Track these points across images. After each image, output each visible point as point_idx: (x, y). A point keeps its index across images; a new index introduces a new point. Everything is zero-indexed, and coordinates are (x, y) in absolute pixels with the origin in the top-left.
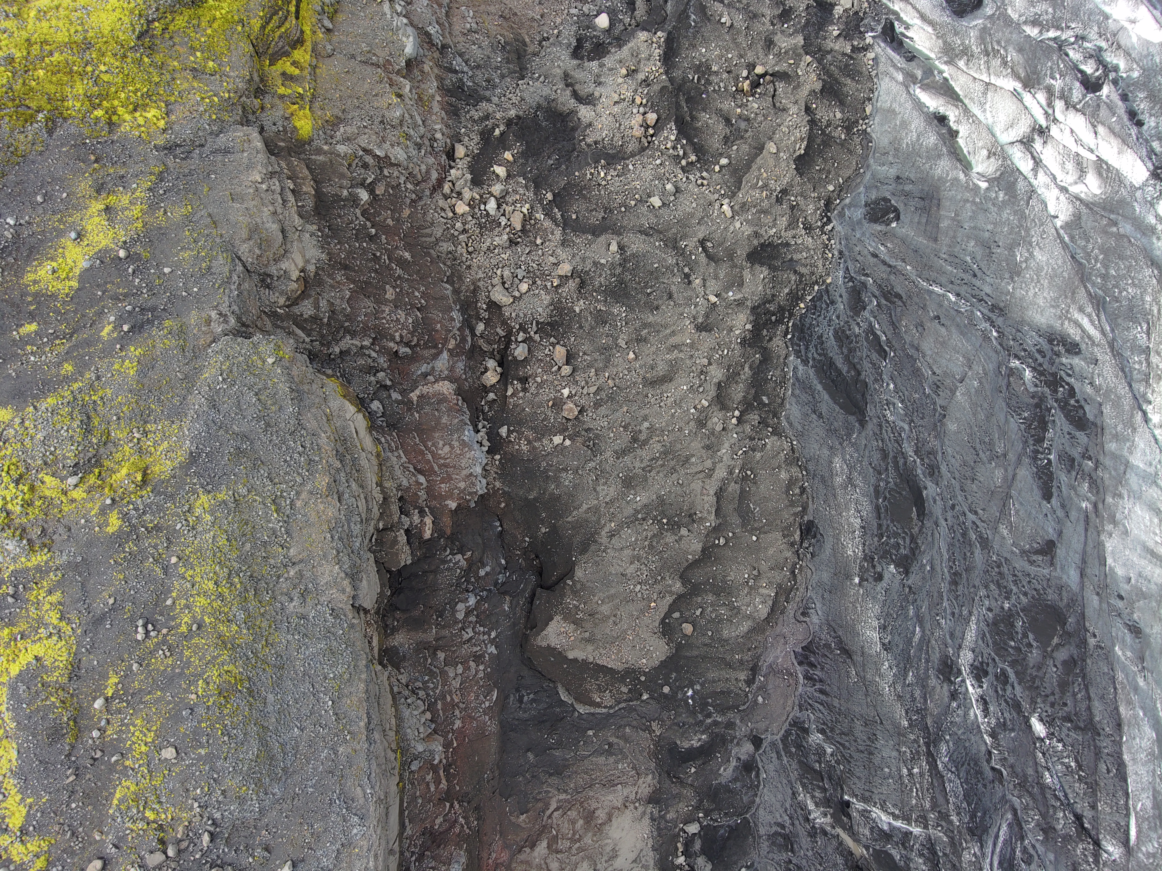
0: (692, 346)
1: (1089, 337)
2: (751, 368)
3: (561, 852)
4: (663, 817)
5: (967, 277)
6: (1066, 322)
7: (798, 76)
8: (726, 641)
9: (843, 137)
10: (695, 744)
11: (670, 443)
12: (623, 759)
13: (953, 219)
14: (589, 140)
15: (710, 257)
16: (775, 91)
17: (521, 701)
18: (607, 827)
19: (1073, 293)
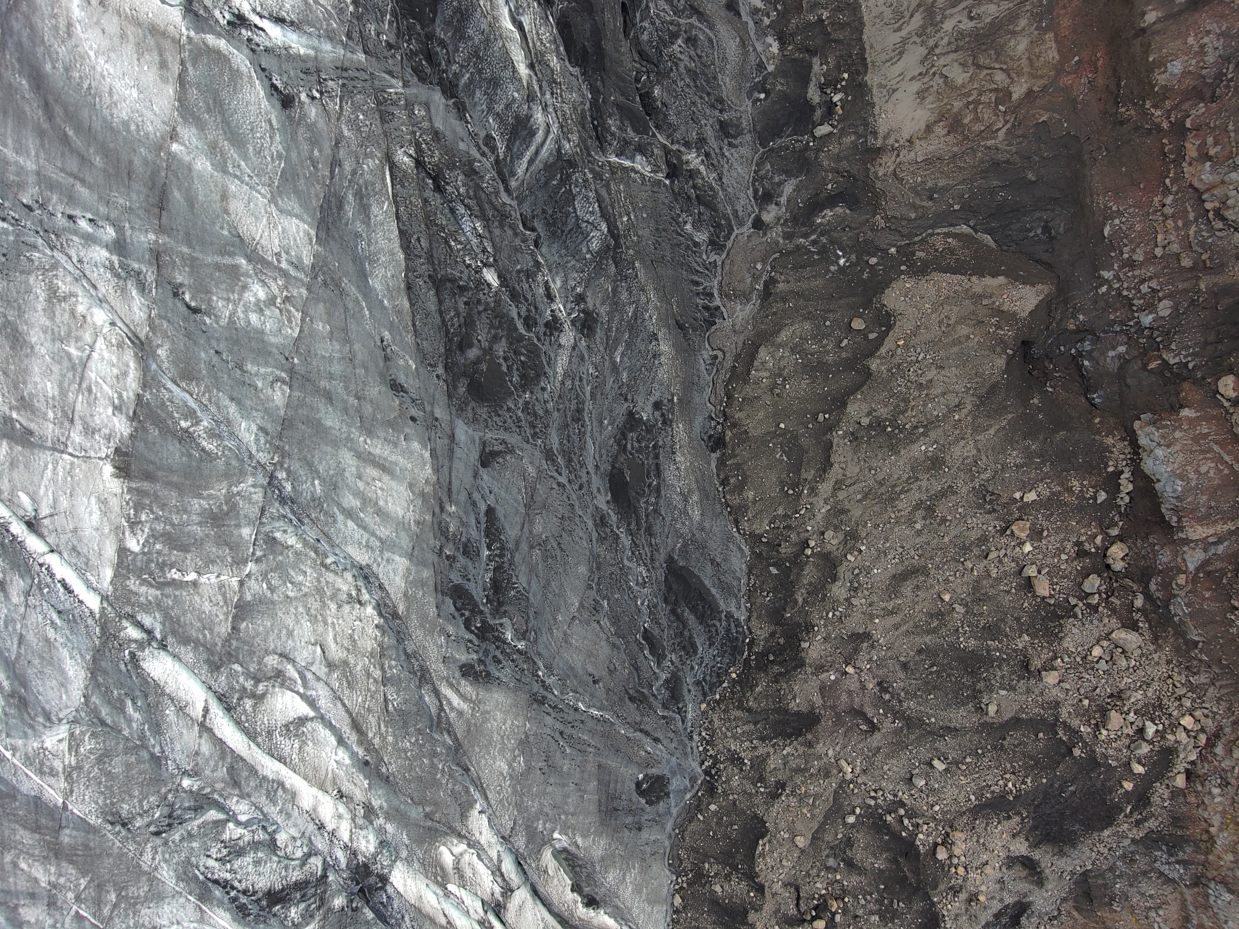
0: (872, 617)
1: (451, 685)
2: (796, 602)
3: (991, 91)
4: (859, 136)
5: (569, 730)
6: (474, 697)
7: (777, 924)
8: (806, 319)
9: (707, 865)
10: (829, 213)
11: (886, 511)
12: (915, 187)
13: (585, 791)
14: (1017, 819)
15: (860, 713)
16: (798, 905)
17: (1046, 229)
18: (932, 119)
19: (469, 731)
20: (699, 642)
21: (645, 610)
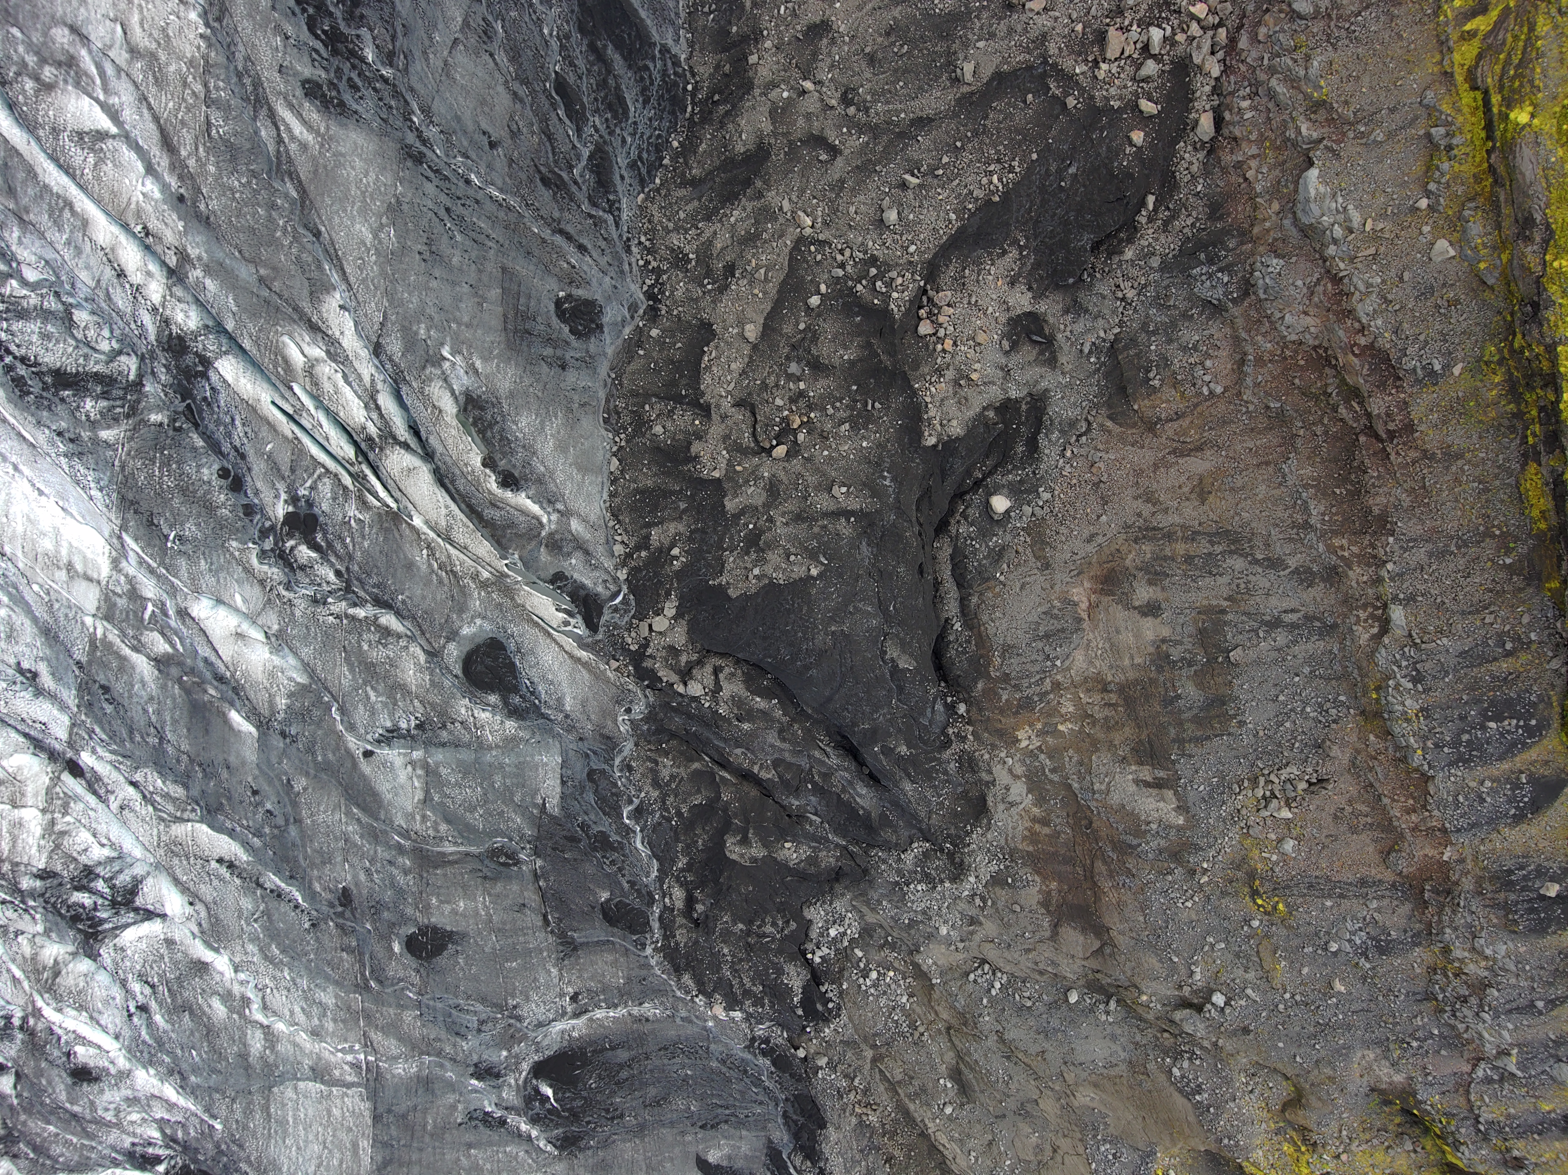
2: (743, 8)
5: (458, 209)
9: (647, 409)
14: (1013, 252)
15: (820, 141)
16: (753, 431)
20: (629, 97)
21: (555, 44)
